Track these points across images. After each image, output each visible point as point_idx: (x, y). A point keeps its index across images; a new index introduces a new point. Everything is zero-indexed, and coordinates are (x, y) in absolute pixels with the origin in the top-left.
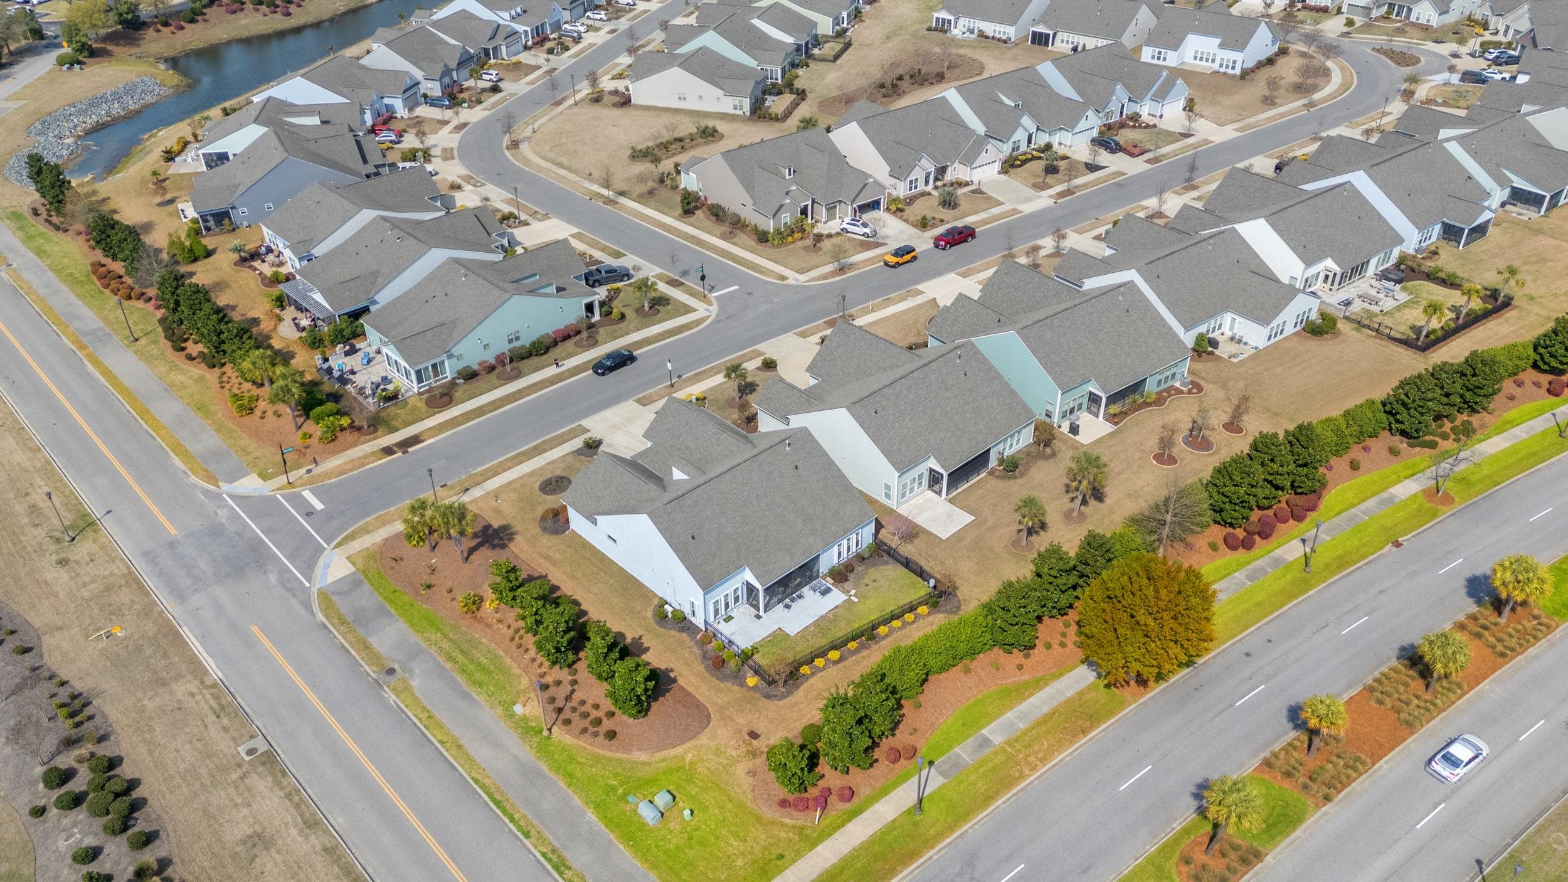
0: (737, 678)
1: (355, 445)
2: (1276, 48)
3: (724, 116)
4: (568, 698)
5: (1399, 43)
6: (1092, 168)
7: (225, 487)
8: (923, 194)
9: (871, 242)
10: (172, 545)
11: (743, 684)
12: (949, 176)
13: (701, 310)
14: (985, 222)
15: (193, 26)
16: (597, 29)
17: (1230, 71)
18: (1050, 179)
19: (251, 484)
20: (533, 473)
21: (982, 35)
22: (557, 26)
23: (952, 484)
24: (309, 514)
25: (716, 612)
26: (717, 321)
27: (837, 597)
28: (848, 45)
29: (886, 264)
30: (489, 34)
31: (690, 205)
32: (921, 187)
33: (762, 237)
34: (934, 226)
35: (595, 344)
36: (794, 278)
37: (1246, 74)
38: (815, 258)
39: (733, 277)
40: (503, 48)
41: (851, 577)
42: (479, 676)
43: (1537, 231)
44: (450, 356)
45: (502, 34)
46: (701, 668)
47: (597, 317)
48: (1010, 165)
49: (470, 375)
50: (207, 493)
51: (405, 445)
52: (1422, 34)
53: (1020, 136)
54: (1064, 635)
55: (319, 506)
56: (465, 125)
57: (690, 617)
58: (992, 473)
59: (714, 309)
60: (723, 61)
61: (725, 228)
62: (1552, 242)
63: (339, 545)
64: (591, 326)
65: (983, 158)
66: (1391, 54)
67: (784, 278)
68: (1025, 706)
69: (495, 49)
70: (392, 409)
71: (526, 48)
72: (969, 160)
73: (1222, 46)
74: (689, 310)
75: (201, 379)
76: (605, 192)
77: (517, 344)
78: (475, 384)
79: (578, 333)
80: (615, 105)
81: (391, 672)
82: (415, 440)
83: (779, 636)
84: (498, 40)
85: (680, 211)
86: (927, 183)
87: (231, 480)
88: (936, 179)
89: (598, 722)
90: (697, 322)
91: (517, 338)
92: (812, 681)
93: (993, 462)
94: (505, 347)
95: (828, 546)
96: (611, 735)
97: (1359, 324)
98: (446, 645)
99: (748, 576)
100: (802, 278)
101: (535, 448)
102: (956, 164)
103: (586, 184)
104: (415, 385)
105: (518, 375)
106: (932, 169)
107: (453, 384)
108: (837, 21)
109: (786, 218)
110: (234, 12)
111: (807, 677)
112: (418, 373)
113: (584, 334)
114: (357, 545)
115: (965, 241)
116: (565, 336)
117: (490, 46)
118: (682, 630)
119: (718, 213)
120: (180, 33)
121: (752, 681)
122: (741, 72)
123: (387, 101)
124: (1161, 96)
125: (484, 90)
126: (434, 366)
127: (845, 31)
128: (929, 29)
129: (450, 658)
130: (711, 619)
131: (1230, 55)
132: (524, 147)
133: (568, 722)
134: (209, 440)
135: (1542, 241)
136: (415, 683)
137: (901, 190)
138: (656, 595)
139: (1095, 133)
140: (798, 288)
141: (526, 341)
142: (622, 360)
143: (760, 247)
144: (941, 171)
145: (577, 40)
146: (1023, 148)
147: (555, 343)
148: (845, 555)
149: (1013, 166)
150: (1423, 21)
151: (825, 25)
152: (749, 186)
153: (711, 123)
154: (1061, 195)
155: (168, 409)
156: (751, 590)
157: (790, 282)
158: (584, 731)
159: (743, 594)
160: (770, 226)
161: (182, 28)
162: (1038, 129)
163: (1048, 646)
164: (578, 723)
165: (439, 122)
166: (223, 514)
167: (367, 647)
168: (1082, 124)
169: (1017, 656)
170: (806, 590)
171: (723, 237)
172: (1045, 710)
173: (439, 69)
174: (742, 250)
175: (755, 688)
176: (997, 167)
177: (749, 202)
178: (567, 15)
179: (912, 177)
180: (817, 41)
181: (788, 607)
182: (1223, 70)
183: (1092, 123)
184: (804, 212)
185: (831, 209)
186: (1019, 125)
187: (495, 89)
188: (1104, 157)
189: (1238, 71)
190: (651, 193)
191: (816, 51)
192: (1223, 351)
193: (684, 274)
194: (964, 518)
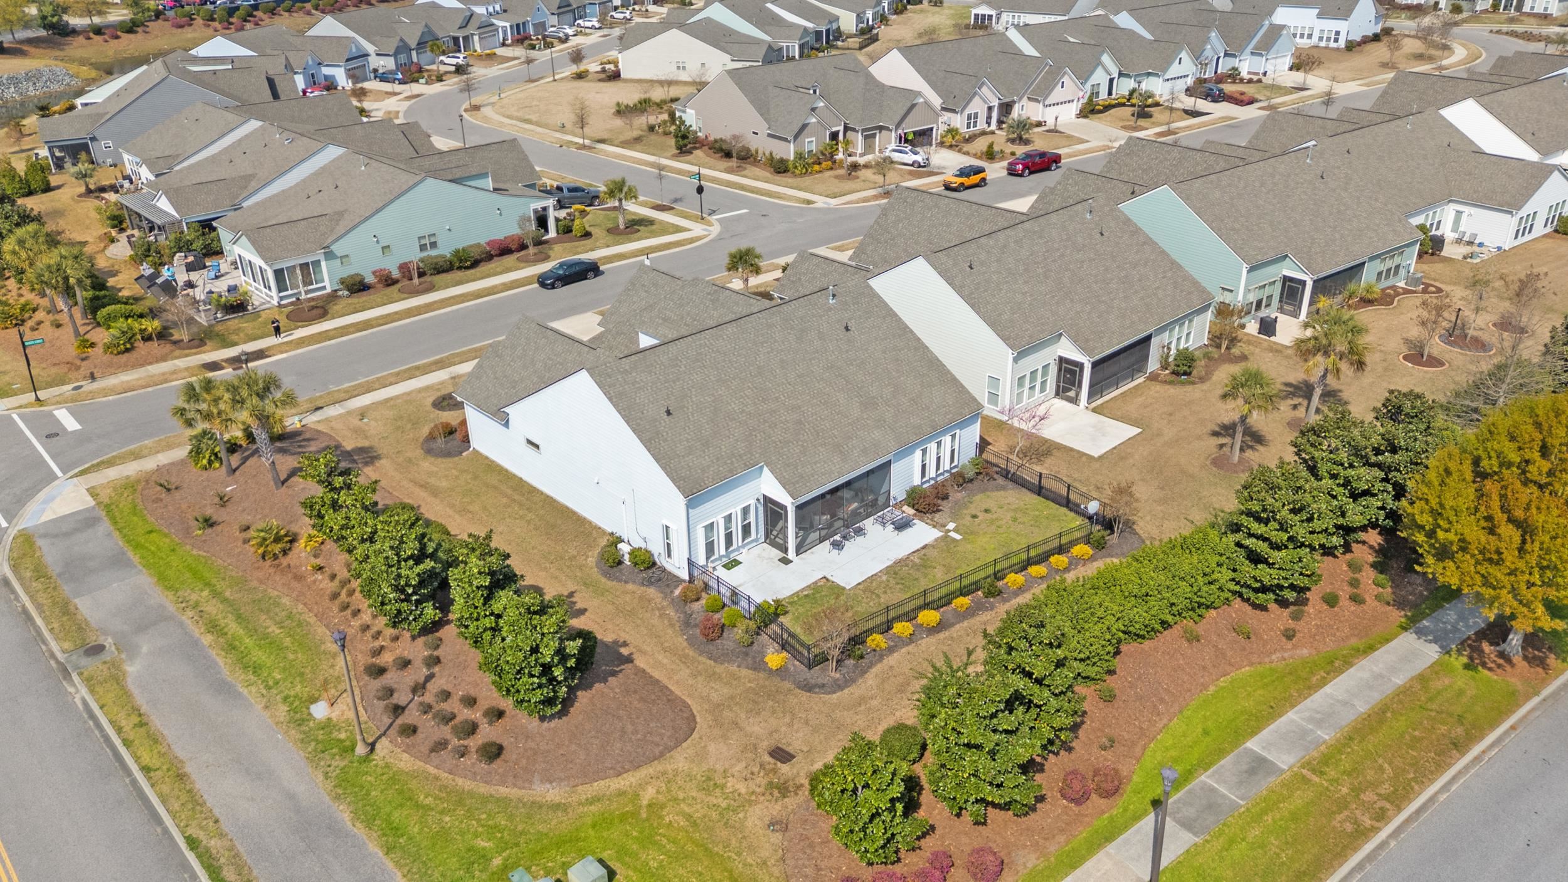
0: (749, 654)
2: (1378, 29)
4: (418, 688)
6: (1194, 114)
8: (983, 133)
9: (922, 169)
11: (759, 665)
12: (1016, 113)
13: (697, 229)
15: (131, 36)
16: (586, 34)
17: (1332, 45)
20: (427, 388)
22: (541, 26)
23: (1096, 389)
24: (54, 435)
25: (710, 548)
26: (718, 238)
27: (923, 533)
28: (875, 39)
29: (948, 187)
30: (459, 21)
32: (981, 125)
33: (780, 168)
34: (1003, 158)
35: (547, 258)
36: (821, 202)
37: (1351, 46)
38: (849, 185)
39: (740, 202)
41: (945, 505)
44: (330, 255)
46: (681, 641)
47: (552, 234)
48: (1090, 110)
49: (357, 287)
51: (241, 361)
53: (1099, 78)
54: (1355, 583)
55: (73, 427)
56: (418, 96)
57: (662, 561)
58: (1153, 377)
59: (715, 230)
60: (730, 33)
61: (734, 163)
63: (83, 472)
64: (539, 243)
65: (1057, 94)
67: (809, 202)
70: (235, 322)
72: (1040, 95)
74: (678, 229)
76: (581, 141)
77: (434, 253)
78: (363, 298)
79: (523, 247)
80: (600, 80)
81: (97, 650)
82: (258, 355)
83: (824, 589)
84: (470, 29)
85: (674, 150)
86: (989, 124)
88: (1000, 122)
89: (472, 729)
90: (692, 240)
91: (434, 245)
92: (892, 660)
93: (1153, 365)
94: (414, 255)
95: (905, 451)
96: (493, 752)
99: (769, 485)
100: (833, 202)
101: (436, 362)
102: (1025, 101)
103: (558, 135)
104: (274, 292)
105: (431, 289)
106: (995, 103)
107: (333, 296)
108: (860, 18)
109: (811, 143)
111: (880, 655)
112: (279, 274)
113: (532, 250)
115: (1048, 169)
116: (503, 250)
118: (649, 582)
119: (724, 151)
121: (775, 658)
122: (751, 41)
123: (326, 71)
124: (1264, 48)
125: (447, 73)
126: (304, 267)
128: (967, 27)
129: (213, 627)
130: (701, 560)
131: (1332, 25)
132: (487, 111)
133: (411, 730)
137: (958, 121)
138: (604, 532)
139: (1190, 81)
140: (828, 210)
141: (445, 250)
142: (581, 271)
143: (778, 178)
144: (1006, 108)
146: (1103, 94)
147: (489, 257)
148: (931, 472)
149: (1093, 112)
151: (848, 22)
154: (1160, 135)
156: (773, 512)
157: (819, 205)
158: (440, 746)
159: (758, 521)
160: (789, 152)
162: (1121, 75)
163: (1331, 601)
164: (430, 730)
165: (387, 93)
167: (66, 610)
168: (1175, 70)
170: (868, 524)
171: (729, 171)
173: (394, 43)
174: (756, 181)
175: (781, 672)
176: (1074, 108)
177: (763, 129)
179: (970, 110)
180: (839, 34)
181: (837, 546)
182: (1323, 44)
183: (1185, 68)
184: (834, 136)
185: (869, 138)
186: (1099, 63)
187: (461, 70)
188: (1202, 105)
190: (638, 140)
191: (839, 43)
192: (1448, 251)
193: (676, 201)
194: (1120, 432)
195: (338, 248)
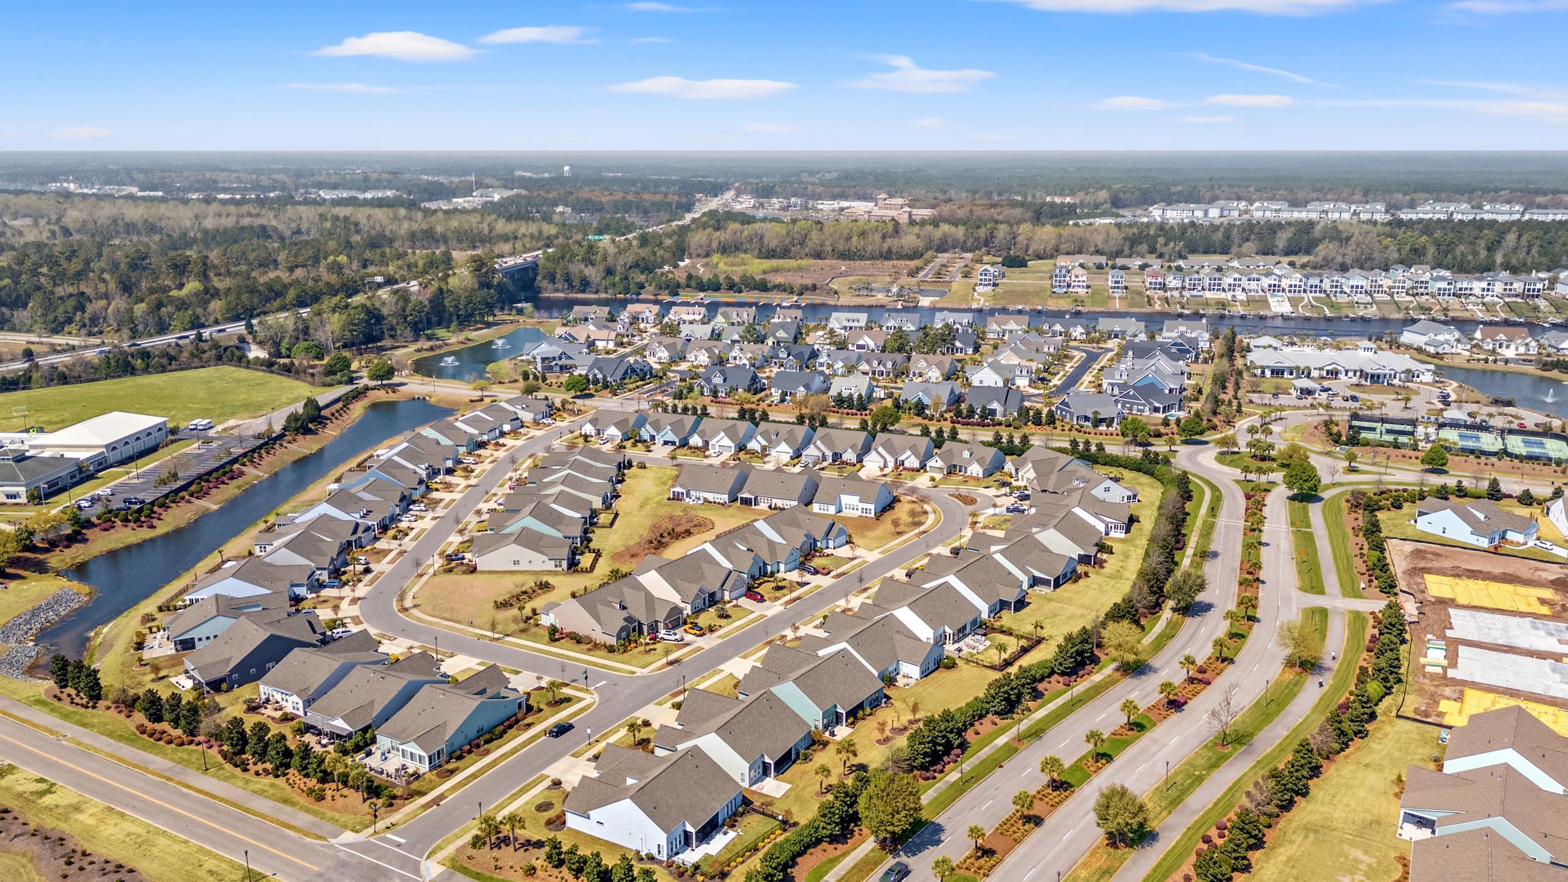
0: (692, 878)
1: (404, 806)
3: (549, 572)
5: (964, 489)
6: (802, 584)
7: (333, 841)
8: (703, 611)
9: (681, 645)
10: (320, 875)
12: (717, 598)
13: (588, 699)
14: (747, 624)
15: (79, 544)
17: (868, 515)
18: (778, 594)
19: (348, 837)
20: (527, 803)
21: (706, 500)
23: (778, 772)
24: (399, 845)
25: (672, 851)
26: (601, 704)
27: (732, 834)
28: (617, 515)
30: (352, 529)
31: (555, 635)
32: (701, 606)
33: (611, 649)
35: (529, 727)
36: (639, 672)
37: (878, 517)
38: (649, 658)
39: (602, 677)
40: (363, 539)
41: (736, 823)
43: (1051, 600)
44: (446, 744)
46: (671, 879)
47: (524, 711)
49: (458, 757)
50: (322, 846)
51: (436, 801)
52: (975, 483)
53: (755, 568)
55: (403, 841)
56: (357, 598)
57: (657, 856)
58: (795, 762)
59: (596, 697)
61: (584, 647)
63: (428, 857)
66: (959, 497)
67: (633, 673)
68: (841, 865)
69: (356, 541)
70: (417, 782)
71: (376, 537)
73: (861, 501)
74: (580, 700)
75: (272, 785)
77: (482, 733)
78: (463, 762)
79: (517, 722)
80: (464, 573)
82: (442, 797)
83: (707, 856)
85: (547, 638)
86: (705, 604)
87: (336, 837)
88: (710, 601)
90: (590, 706)
91: (482, 729)
92: (733, 874)
93: (794, 756)
94: (475, 736)
95: (723, 808)
99: (687, 827)
100: (645, 671)
101: (521, 790)
102: (720, 590)
103: (470, 629)
104: (427, 766)
105: (488, 752)
106: (706, 595)
108: (603, 498)
109: (624, 635)
110: (109, 529)
111: (730, 873)
112: (430, 757)
113: (521, 723)
114: (441, 855)
116: (509, 725)
118: (655, 863)
120: (68, 552)
121: (700, 878)
123: (296, 589)
125: (360, 572)
127: (612, 505)
128: (669, 499)
130: (670, 853)
132: (414, 611)
134: (303, 819)
135: (1053, 605)
137: (690, 608)
138: (632, 849)
139: (799, 562)
140: (644, 677)
141: (487, 730)
143: (611, 656)
144: (712, 595)
146: (758, 575)
147: (504, 730)
148: (730, 813)
149: (753, 588)
150: (974, 474)
151: (597, 503)
153: (545, 579)
154: (787, 603)
155: (264, 805)
156: (687, 835)
157: (638, 674)
159: (682, 838)
160: (615, 641)
161: (70, 547)
162: (764, 564)
165: (337, 598)
166: (342, 855)
169: (833, 845)
170: (715, 833)
171: (583, 652)
172: (852, 865)
174: (600, 659)
176: (745, 589)
177: (596, 627)
179: (695, 601)
180: (595, 514)
181: (708, 843)
182: (864, 515)
183: (795, 557)
184: (634, 630)
185: (651, 626)
187: (367, 571)
188: (807, 577)
189: (873, 516)
190: (522, 631)
191: (597, 521)
192: (900, 682)
194: (787, 786)
195: (450, 741)
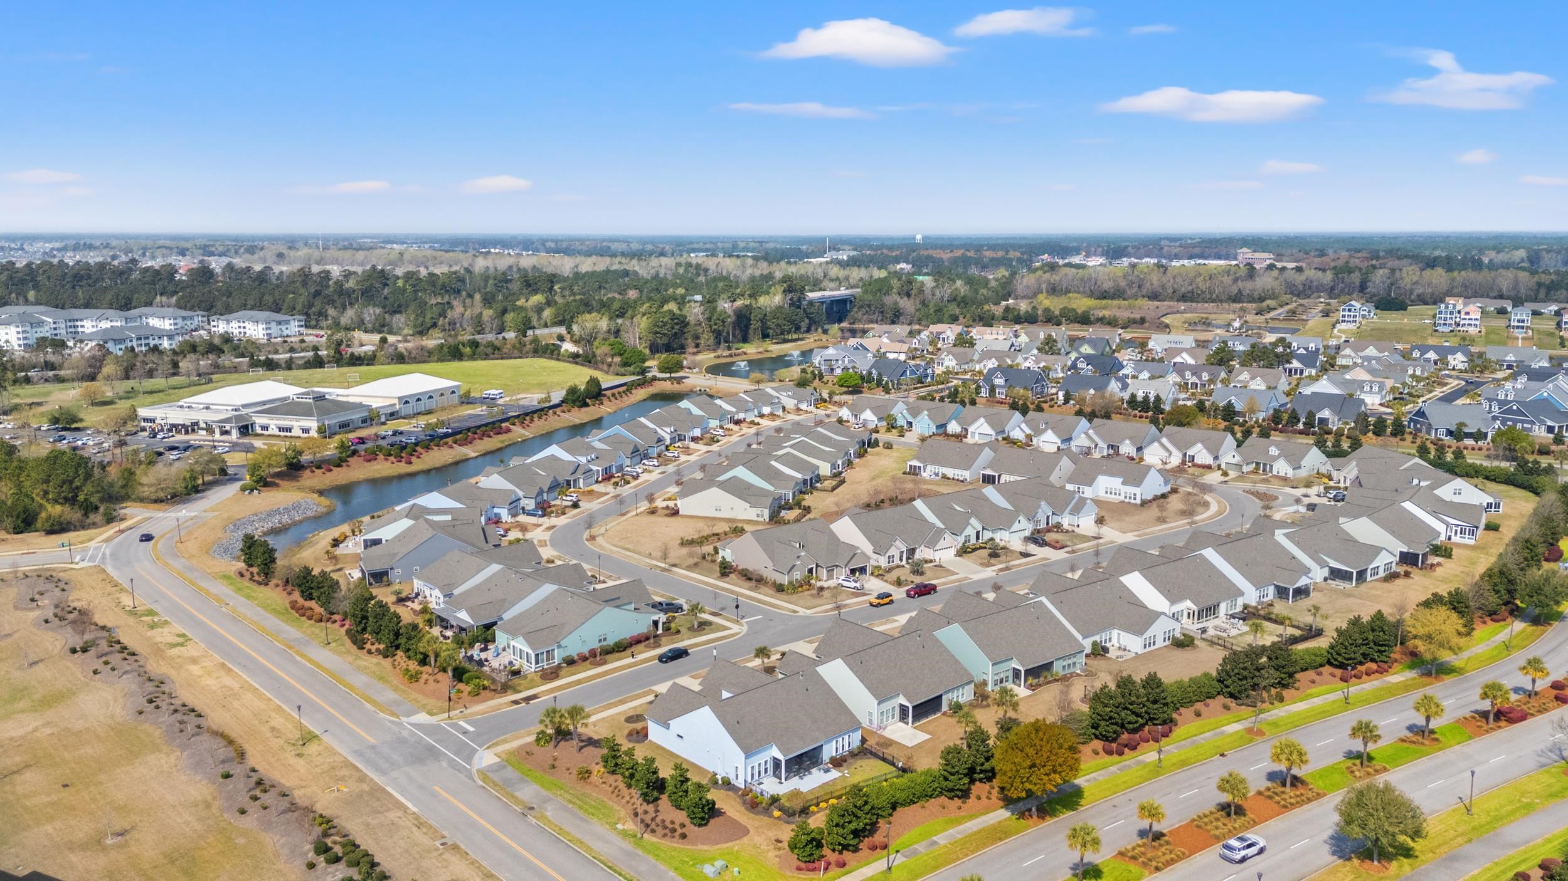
0: (767, 811)
1: (492, 698)
2: (1168, 488)
3: (749, 522)
4: (653, 819)
5: (1261, 488)
6: (1025, 555)
7: (404, 719)
8: (898, 567)
9: (859, 592)
10: (373, 747)
11: (771, 816)
12: (918, 555)
13: (735, 628)
14: (944, 584)
15: (339, 469)
16: (650, 472)
17: (1132, 501)
18: (993, 561)
19: (422, 718)
20: (619, 713)
21: (945, 477)
22: (620, 468)
23: (916, 718)
24: (465, 732)
25: (752, 778)
26: (747, 634)
27: (835, 774)
28: (843, 482)
29: (871, 605)
30: (572, 470)
31: (726, 570)
32: (897, 561)
33: (780, 589)
34: (906, 585)
35: (659, 646)
36: (802, 612)
37: (1144, 503)
38: (818, 601)
39: (759, 611)
40: (581, 480)
41: (845, 764)
42: (591, 810)
43: (1349, 595)
44: (559, 647)
45: (581, 470)
46: (743, 809)
47: (660, 631)
48: (963, 551)
49: (570, 662)
50: (392, 722)
51: (527, 699)
52: (1281, 483)
53: (970, 532)
54: (990, 793)
55: (471, 729)
56: (554, 527)
57: (733, 782)
58: (945, 714)
59: (745, 629)
60: (749, 486)
61: (753, 584)
62: (1359, 601)
63: (488, 748)
64: (656, 636)
65: (941, 544)
66: (1257, 494)
67: (795, 612)
68: (961, 827)
69: (575, 481)
70: (516, 681)
71: (597, 482)
72: (932, 544)
73: (1123, 483)
74: (726, 628)
75: (378, 664)
76: (663, 565)
77: (604, 643)
78: (573, 668)
79: (647, 639)
80: (667, 515)
81: (532, 808)
82: (534, 697)
83: (796, 793)
84: (578, 474)
85: (719, 574)
86: (901, 560)
87: (408, 716)
88: (908, 558)
89: (674, 830)
90: (733, 635)
91: (605, 639)
92: (818, 815)
93: (945, 707)
94: (596, 645)
95: (829, 741)
96: (684, 836)
97: (1212, 643)
98: (567, 796)
99: (775, 752)
100: (809, 612)
101: (619, 701)
102: (922, 547)
103: (648, 560)
104: (533, 666)
105: (605, 663)
106: (905, 549)
107: (559, 667)
108: (833, 466)
109: (797, 575)
110: (370, 461)
111: (814, 813)
112: (537, 655)
113: (652, 641)
114: (500, 749)
115: (929, 593)
116: (638, 641)
117: (572, 479)
118: (729, 790)
119: (747, 576)
120: (329, 474)
121: (777, 813)
122: (762, 493)
123: (496, 510)
124: (1077, 510)
125: (566, 507)
126: (548, 652)
127: (841, 473)
128: (904, 473)
129: (570, 802)
130: (749, 780)
131: (1131, 490)
132: (599, 540)
133: (653, 831)
134: (390, 695)
135: (1352, 600)
136: (549, 814)
137: (883, 562)
138: (708, 772)
139: (1027, 533)
140: (805, 617)
141: (611, 641)
142: (679, 654)
143: (778, 595)
144: (912, 552)
145: (636, 478)
146: (973, 540)
147: (630, 645)
148: (840, 751)
149: (965, 552)
150: (1282, 474)
151: (825, 469)
152: (771, 556)
153: (740, 525)
154: (1001, 570)
155: (359, 680)
156: (777, 763)
157: (800, 614)
158: (665, 835)
159: (770, 766)
160: (785, 580)
161: (331, 470)
162: (984, 529)
163: (979, 798)
164: (660, 830)
165: (534, 525)
166: (405, 733)
167: (513, 797)
168: (1016, 526)
169: (957, 802)
170: (814, 770)
171: (750, 589)
172: (975, 829)
173: (536, 490)
174: (765, 596)
175: (779, 818)
176: (953, 551)
177: (770, 565)
178: (628, 462)
179: (890, 553)
180: (819, 479)
181: (801, 778)
182: (1127, 500)
183: (1024, 527)
184: (810, 571)
185: (830, 571)
186: (969, 524)
187: (575, 505)
188: (1032, 548)
189: (1138, 501)
190: (696, 564)
191: (818, 485)
192: (1112, 654)
193: (722, 609)
194: (924, 737)
195: (563, 643)
